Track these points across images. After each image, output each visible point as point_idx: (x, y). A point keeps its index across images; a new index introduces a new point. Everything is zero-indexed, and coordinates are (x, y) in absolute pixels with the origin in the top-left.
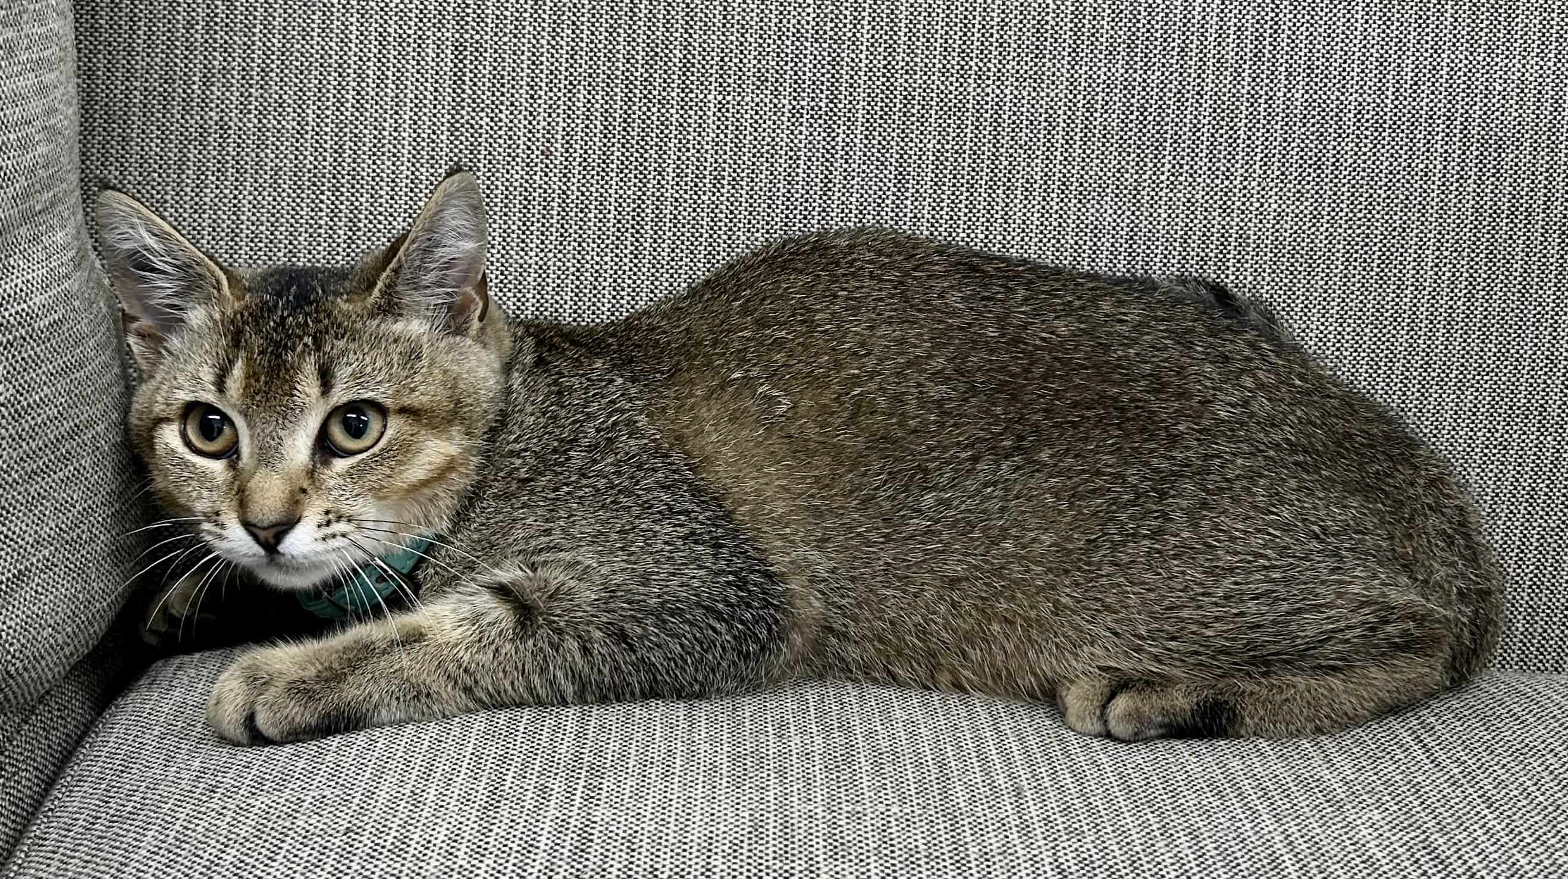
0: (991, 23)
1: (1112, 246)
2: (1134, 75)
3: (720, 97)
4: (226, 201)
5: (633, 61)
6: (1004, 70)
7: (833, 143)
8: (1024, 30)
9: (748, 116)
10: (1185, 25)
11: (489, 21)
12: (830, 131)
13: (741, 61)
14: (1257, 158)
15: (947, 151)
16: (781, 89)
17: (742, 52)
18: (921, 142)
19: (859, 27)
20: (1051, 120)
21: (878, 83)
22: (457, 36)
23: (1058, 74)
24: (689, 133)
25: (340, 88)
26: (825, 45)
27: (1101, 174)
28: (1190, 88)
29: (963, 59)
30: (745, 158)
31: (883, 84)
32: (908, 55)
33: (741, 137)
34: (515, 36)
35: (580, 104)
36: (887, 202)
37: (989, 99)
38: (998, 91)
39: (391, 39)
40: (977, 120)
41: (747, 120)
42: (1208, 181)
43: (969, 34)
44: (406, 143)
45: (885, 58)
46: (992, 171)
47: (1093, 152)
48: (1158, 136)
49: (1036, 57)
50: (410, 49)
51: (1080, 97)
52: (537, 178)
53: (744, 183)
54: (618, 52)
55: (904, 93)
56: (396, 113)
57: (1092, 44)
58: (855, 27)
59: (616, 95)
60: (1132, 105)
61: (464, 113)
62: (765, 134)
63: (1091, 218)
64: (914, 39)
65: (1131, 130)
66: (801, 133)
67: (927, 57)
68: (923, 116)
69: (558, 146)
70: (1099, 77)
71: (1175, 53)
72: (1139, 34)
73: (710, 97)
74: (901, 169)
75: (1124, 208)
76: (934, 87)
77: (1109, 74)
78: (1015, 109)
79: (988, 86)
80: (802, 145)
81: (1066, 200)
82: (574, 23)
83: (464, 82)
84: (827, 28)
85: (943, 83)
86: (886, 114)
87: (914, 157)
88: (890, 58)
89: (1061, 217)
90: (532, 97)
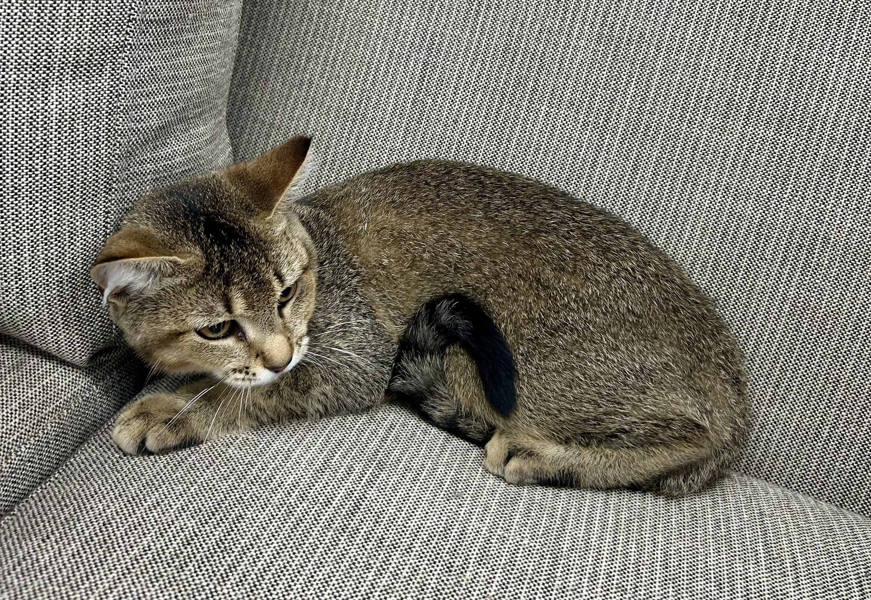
0: (703, 95)
1: (748, 227)
2: (779, 137)
3: (547, 109)
4: (304, 117)
5: (507, 84)
6: (704, 121)
7: (602, 142)
8: (721, 102)
9: (560, 121)
10: (814, 115)
11: (442, 53)
12: (602, 138)
13: (562, 93)
14: (844, 196)
15: (664, 158)
16: (580, 110)
17: (564, 88)
18: (650, 150)
19: (629, 85)
20: (726, 152)
21: (633, 116)
22: (426, 58)
23: (735, 129)
24: (528, 124)
25: (367, 74)
26: (608, 92)
27: (749, 187)
28: (811, 150)
29: (683, 112)
30: (554, 142)
31: (636, 117)
32: (653, 104)
33: (554, 131)
34: (453, 62)
35: (477, 101)
36: (625, 178)
37: (693, 135)
38: (699, 132)
39: (395, 54)
40: (684, 145)
41: (559, 123)
42: (812, 203)
43: (689, 99)
44: (391, 105)
45: (640, 104)
46: (687, 173)
47: (747, 174)
48: (787, 172)
49: (725, 117)
50: (402, 61)
51: (745, 143)
52: (448, 132)
53: (550, 154)
54: (501, 78)
55: (647, 124)
56: (390, 90)
57: (758, 116)
58: (627, 85)
59: (496, 99)
60: (775, 153)
61: (421, 95)
62: (567, 131)
63: (739, 209)
64: (657, 96)
65: (771, 166)
66: (586, 134)
67: (663, 107)
68: (654, 137)
69: (462, 119)
70: (758, 135)
71: (805, 129)
72: (787, 116)
73: (542, 108)
74: (636, 163)
75: (759, 208)
76: (664, 123)
77: (765, 134)
78: (707, 143)
79: (694, 128)
80: (585, 140)
81: (726, 197)
82: (483, 60)
83: (424, 81)
84: (612, 83)
85: (669, 122)
86: (634, 132)
87: (645, 158)
88: (642, 104)
89: (721, 205)
90: (454, 93)
